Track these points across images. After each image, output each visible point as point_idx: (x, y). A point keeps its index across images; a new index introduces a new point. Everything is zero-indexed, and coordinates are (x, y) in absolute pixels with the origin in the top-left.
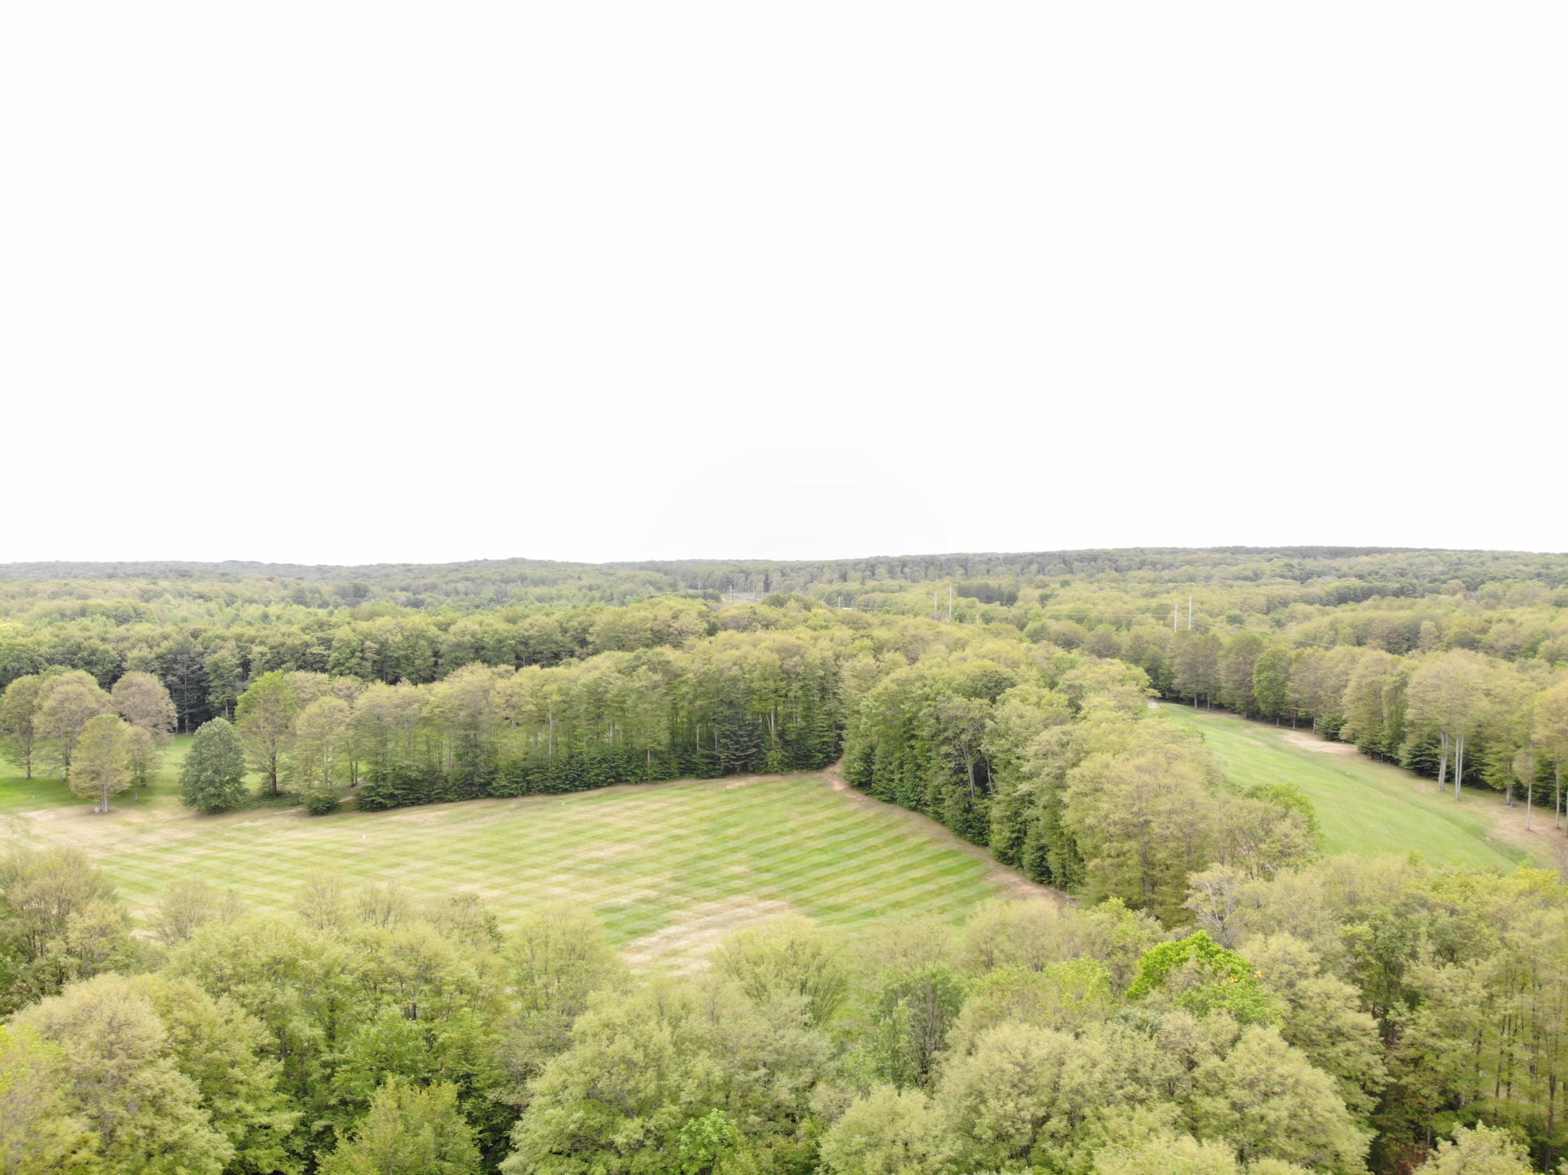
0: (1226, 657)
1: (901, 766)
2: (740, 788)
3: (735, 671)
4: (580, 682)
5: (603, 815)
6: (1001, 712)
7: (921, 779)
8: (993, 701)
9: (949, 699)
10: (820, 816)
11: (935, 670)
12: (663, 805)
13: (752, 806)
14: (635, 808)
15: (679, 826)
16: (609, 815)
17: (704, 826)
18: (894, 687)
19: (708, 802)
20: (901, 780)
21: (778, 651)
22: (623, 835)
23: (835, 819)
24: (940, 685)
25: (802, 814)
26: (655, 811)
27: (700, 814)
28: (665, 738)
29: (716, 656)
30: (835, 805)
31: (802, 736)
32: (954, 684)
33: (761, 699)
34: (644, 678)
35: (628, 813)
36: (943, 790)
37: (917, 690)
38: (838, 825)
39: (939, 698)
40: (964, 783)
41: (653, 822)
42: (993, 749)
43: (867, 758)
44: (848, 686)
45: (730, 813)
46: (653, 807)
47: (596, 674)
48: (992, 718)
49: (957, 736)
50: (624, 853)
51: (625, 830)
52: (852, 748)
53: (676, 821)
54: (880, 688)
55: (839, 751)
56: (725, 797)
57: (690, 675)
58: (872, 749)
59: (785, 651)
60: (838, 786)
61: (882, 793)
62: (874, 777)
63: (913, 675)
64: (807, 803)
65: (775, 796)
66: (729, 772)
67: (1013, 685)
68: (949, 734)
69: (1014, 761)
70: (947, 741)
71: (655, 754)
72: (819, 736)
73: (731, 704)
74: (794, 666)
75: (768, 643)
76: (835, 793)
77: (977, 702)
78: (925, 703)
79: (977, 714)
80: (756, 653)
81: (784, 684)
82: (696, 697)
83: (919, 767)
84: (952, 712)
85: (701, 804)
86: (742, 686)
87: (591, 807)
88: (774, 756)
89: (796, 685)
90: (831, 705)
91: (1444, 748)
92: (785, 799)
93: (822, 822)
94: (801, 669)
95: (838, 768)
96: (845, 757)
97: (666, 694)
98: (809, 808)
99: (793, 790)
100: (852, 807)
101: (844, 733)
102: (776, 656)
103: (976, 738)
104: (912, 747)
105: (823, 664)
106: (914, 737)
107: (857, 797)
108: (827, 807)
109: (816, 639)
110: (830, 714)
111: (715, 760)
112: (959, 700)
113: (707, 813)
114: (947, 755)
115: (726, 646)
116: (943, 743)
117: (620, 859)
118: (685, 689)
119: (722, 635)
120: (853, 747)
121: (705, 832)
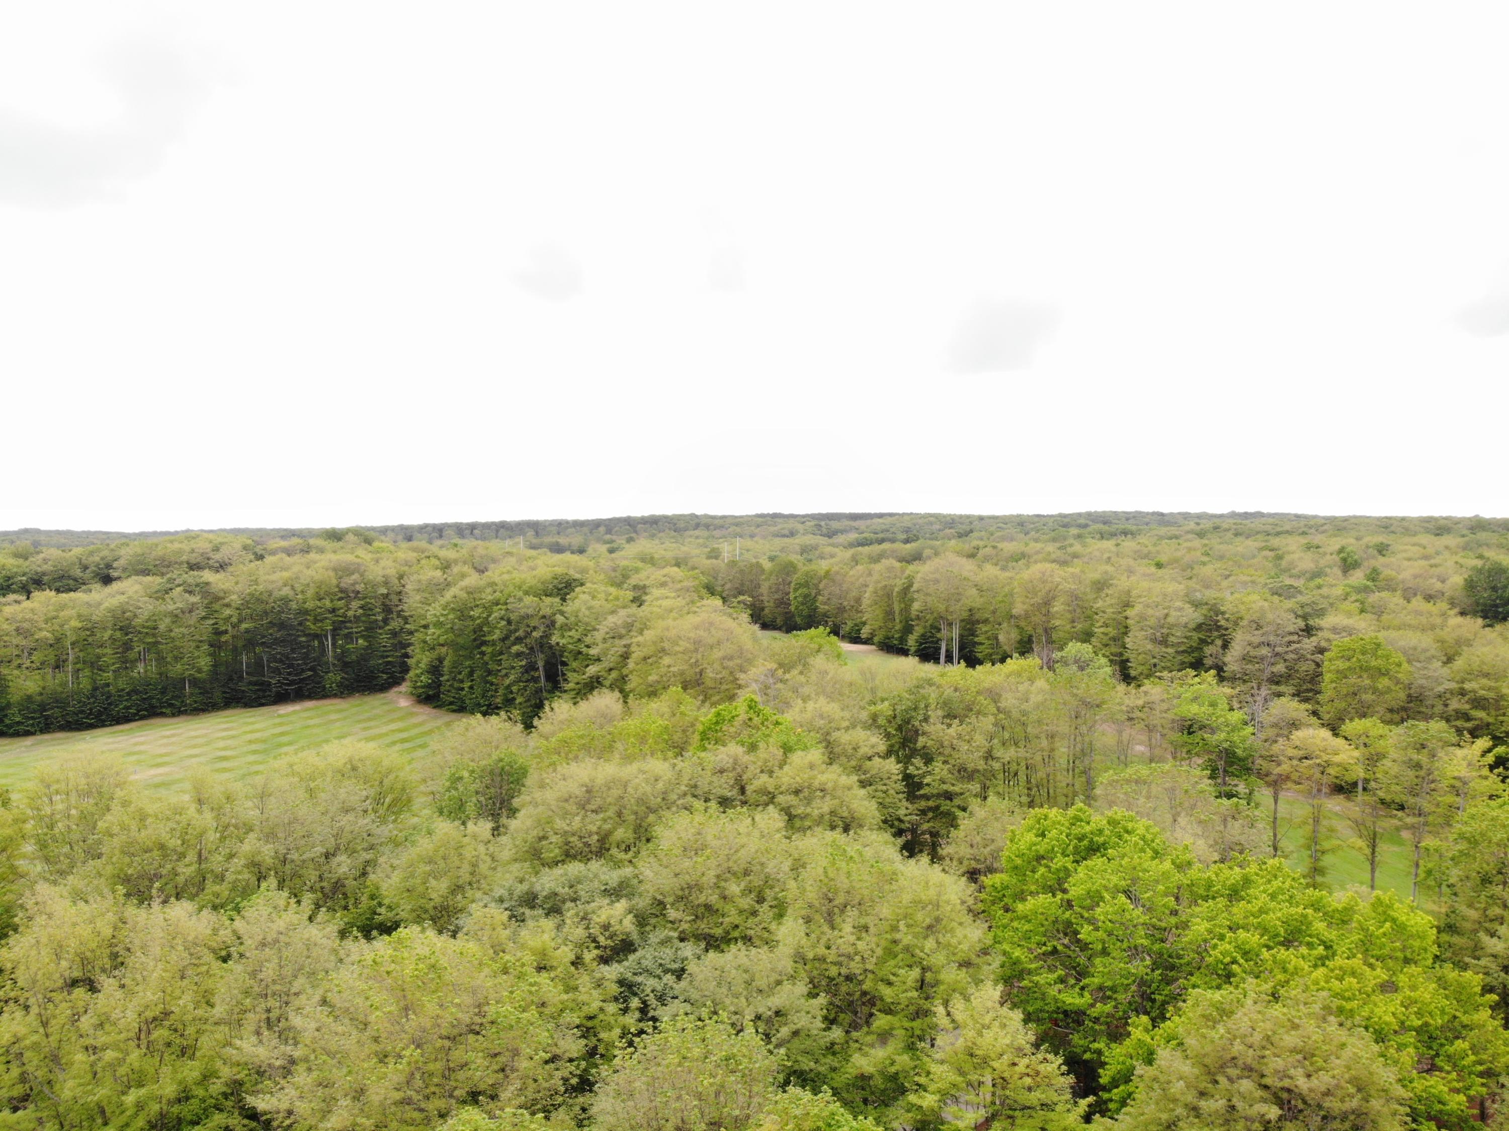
0: (768, 579)
1: (471, 673)
2: (294, 712)
3: (286, 591)
4: (102, 607)
5: (136, 744)
6: (569, 608)
7: (492, 684)
8: (564, 600)
9: (520, 600)
10: (384, 729)
11: (506, 577)
12: (205, 731)
13: (308, 727)
14: (173, 735)
15: (225, 749)
16: (142, 743)
17: (253, 747)
18: (464, 595)
19: (257, 726)
20: (471, 687)
21: (335, 570)
22: (159, 760)
23: (400, 731)
24: (511, 588)
25: (365, 729)
26: (196, 737)
27: (249, 737)
28: (205, 662)
29: (263, 578)
30: (401, 719)
31: (364, 658)
32: (524, 587)
33: (316, 621)
34: (178, 600)
35: (165, 741)
36: (514, 689)
37: (488, 596)
38: (405, 735)
39: (511, 600)
40: (536, 680)
41: (194, 746)
42: (562, 642)
43: (435, 670)
44: (412, 602)
45: (282, 734)
46: (193, 733)
47: (123, 598)
48: (562, 613)
49: (528, 634)
50: (161, 775)
51: (161, 756)
52: (418, 662)
53: (221, 744)
54: (449, 595)
55: (406, 669)
56: (277, 721)
57: (234, 597)
58: (441, 660)
59: (343, 570)
60: (404, 703)
61: (451, 703)
62: (442, 689)
63: (482, 583)
64: (369, 719)
65: (333, 716)
66: (281, 698)
67: (582, 585)
68: (520, 633)
69: (584, 650)
70: (519, 640)
71: (194, 682)
72: (383, 657)
73: (282, 626)
74: (353, 585)
75: (323, 563)
76: (401, 708)
77: (548, 600)
78: (495, 608)
79: (547, 611)
80: (310, 572)
81: (341, 603)
82: (240, 621)
83: (489, 673)
84: (522, 612)
85: (251, 727)
86: (294, 606)
87: (120, 738)
88: (333, 678)
89: (355, 604)
90: (395, 624)
91: (944, 634)
92: (345, 718)
93: (387, 734)
94: (359, 588)
95: (405, 687)
96: (411, 674)
97: (204, 618)
98: (372, 723)
99: (354, 710)
100: (421, 718)
101: (409, 650)
102: (332, 574)
103: (547, 636)
104: (483, 654)
105: (386, 583)
106: (484, 643)
107: (425, 713)
108: (392, 721)
109: (377, 561)
110: (394, 634)
111: (264, 686)
112: (529, 600)
113: (258, 735)
114: (518, 655)
115: (274, 569)
116: (514, 644)
117: (157, 780)
118: (228, 612)
119: (269, 559)
120: (419, 660)
121: (255, 752)
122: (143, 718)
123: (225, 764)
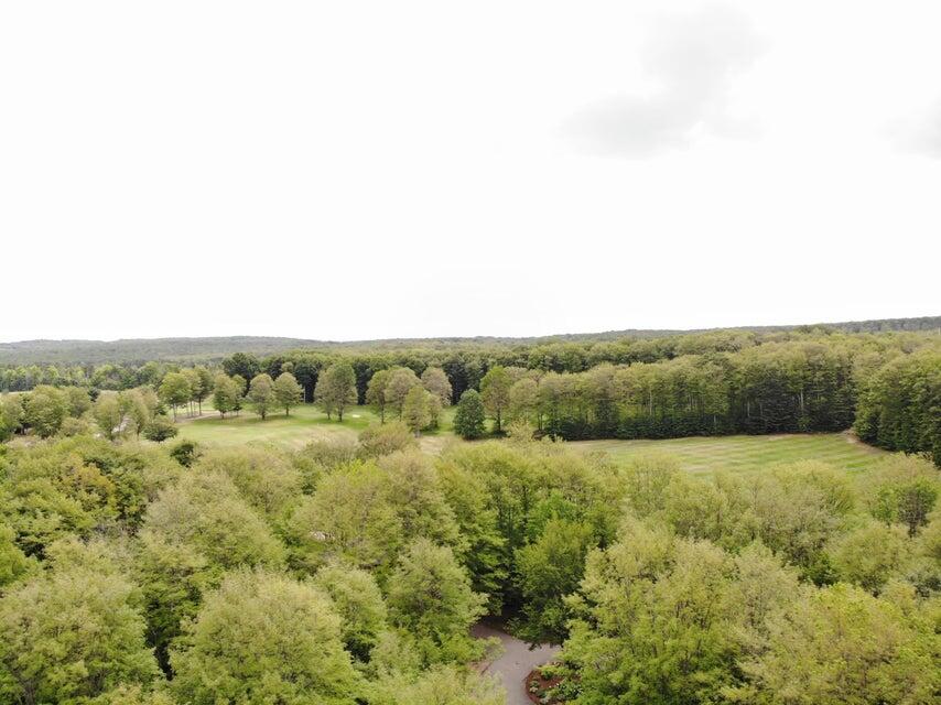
1: (899, 425)
3: (774, 364)
4: (668, 372)
7: (915, 433)
9: (937, 373)
10: (837, 457)
11: (926, 356)
12: (725, 447)
13: (787, 450)
14: (707, 447)
15: (736, 458)
16: (690, 450)
18: (894, 369)
19: (757, 447)
20: (899, 434)
21: (806, 351)
22: (699, 461)
23: (847, 459)
24: (930, 365)
25: (824, 456)
26: (721, 449)
28: (725, 406)
29: (760, 356)
30: (849, 451)
31: (825, 409)
33: (793, 383)
34: (710, 369)
35: (703, 450)
36: (932, 438)
37: (912, 370)
39: (930, 374)
41: (720, 455)
43: (873, 420)
44: (858, 373)
45: (771, 453)
46: (719, 447)
47: (679, 367)
50: (700, 469)
51: (700, 458)
52: (862, 414)
53: (734, 455)
54: (884, 369)
55: (853, 418)
56: (768, 445)
57: (743, 367)
58: (878, 414)
59: (810, 352)
60: (851, 441)
61: (885, 444)
62: (879, 434)
63: (907, 361)
64: (828, 449)
65: (804, 445)
66: (771, 431)
68: (937, 397)
71: (719, 417)
72: (837, 409)
73: (772, 386)
74: (818, 361)
75: (798, 347)
76: (849, 444)
78: (918, 379)
80: (789, 353)
81: (809, 373)
82: (746, 383)
83: (913, 425)
85: (751, 447)
86: (779, 374)
88: (804, 421)
89: (818, 374)
90: (846, 388)
92: (811, 447)
94: (821, 363)
95: (852, 431)
96: (857, 422)
97: (725, 380)
98: (830, 452)
99: (818, 443)
100: (863, 453)
101: (855, 406)
102: (804, 354)
104: (908, 411)
105: (840, 360)
106: (909, 404)
107: (865, 449)
108: (843, 452)
109: (834, 345)
110: (845, 394)
111: (760, 423)
114: (935, 414)
115: (767, 351)
116: (932, 406)
118: (739, 376)
119: (764, 345)
120: (863, 413)
122: (690, 435)
123: (736, 468)
